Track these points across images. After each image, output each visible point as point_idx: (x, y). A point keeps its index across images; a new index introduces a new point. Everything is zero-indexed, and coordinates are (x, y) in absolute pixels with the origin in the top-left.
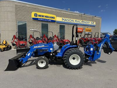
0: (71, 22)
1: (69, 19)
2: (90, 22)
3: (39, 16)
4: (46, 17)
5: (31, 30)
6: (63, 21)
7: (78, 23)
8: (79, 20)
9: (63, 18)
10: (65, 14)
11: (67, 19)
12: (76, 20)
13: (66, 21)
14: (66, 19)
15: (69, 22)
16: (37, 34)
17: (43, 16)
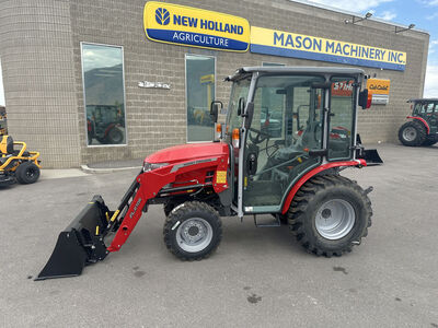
0: (311, 50)
1: (304, 37)
2: (388, 51)
3: (178, 20)
4: (205, 24)
5: (141, 85)
6: (279, 45)
7: (338, 54)
8: (343, 44)
9: (279, 33)
10: (288, 12)
11: (294, 36)
12: (330, 42)
13: (289, 47)
14: (290, 37)
15: (302, 49)
16: (166, 105)
17: (193, 23)
